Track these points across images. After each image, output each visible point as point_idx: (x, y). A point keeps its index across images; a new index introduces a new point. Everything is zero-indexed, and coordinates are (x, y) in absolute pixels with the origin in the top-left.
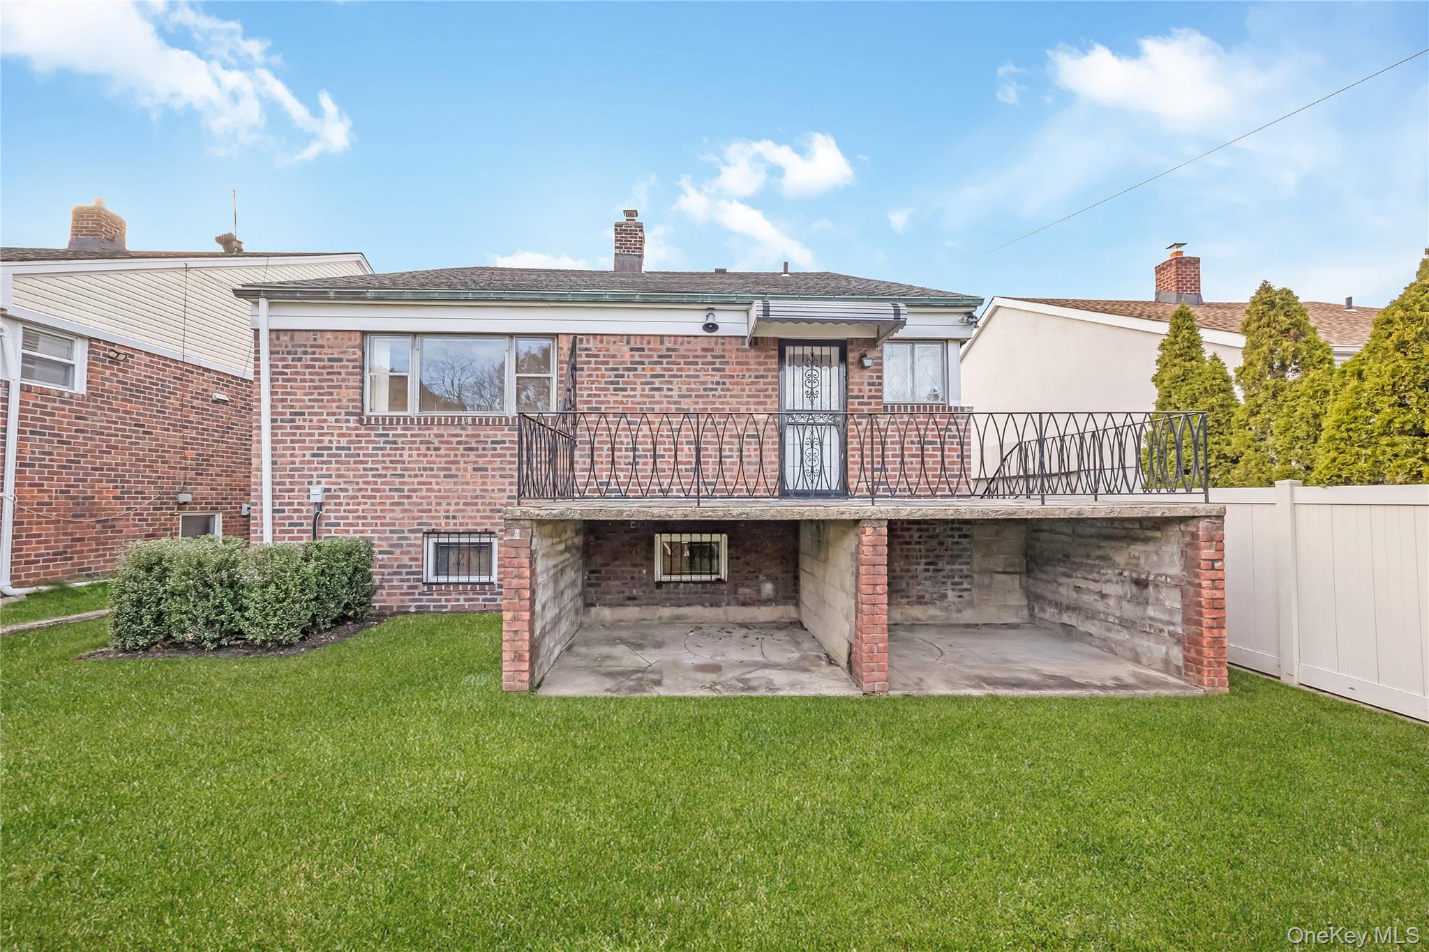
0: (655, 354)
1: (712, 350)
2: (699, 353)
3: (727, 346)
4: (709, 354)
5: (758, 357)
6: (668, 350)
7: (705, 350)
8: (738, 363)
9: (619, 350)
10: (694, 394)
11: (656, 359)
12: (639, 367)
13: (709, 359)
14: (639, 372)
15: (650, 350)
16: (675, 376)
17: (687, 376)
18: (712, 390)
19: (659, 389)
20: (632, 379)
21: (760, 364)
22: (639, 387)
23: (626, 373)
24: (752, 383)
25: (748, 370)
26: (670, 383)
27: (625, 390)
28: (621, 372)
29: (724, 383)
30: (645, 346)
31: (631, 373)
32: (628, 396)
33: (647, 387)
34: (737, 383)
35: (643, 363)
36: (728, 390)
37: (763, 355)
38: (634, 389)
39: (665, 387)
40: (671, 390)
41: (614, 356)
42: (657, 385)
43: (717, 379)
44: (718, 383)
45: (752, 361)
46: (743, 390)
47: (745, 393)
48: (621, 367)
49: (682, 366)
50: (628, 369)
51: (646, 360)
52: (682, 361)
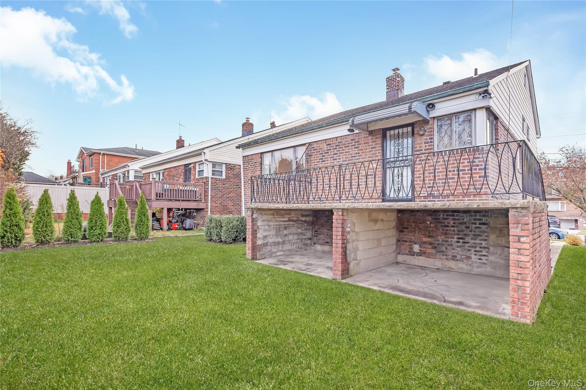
0: (334, 145)
1: (354, 140)
2: (350, 142)
3: (360, 137)
4: (353, 141)
5: (372, 139)
6: (339, 143)
7: (352, 140)
8: (364, 143)
9: (323, 146)
10: (348, 159)
11: (335, 147)
12: (329, 151)
13: (354, 144)
14: (329, 153)
15: (333, 144)
16: (341, 153)
17: (345, 152)
18: (354, 157)
19: (336, 159)
20: (327, 156)
21: (373, 142)
22: (329, 159)
23: (325, 155)
24: (370, 151)
25: (368, 146)
26: (340, 156)
28: (324, 155)
29: (359, 153)
30: (331, 143)
31: (327, 154)
33: (332, 159)
34: (364, 152)
35: (330, 150)
36: (361, 156)
37: (375, 138)
38: (328, 161)
39: (338, 158)
40: (339, 159)
41: (321, 149)
42: (335, 158)
43: (356, 152)
44: (357, 153)
45: (370, 141)
46: (366, 155)
48: (323, 152)
49: (344, 148)
50: (326, 153)
51: (332, 148)
52: (343, 146)
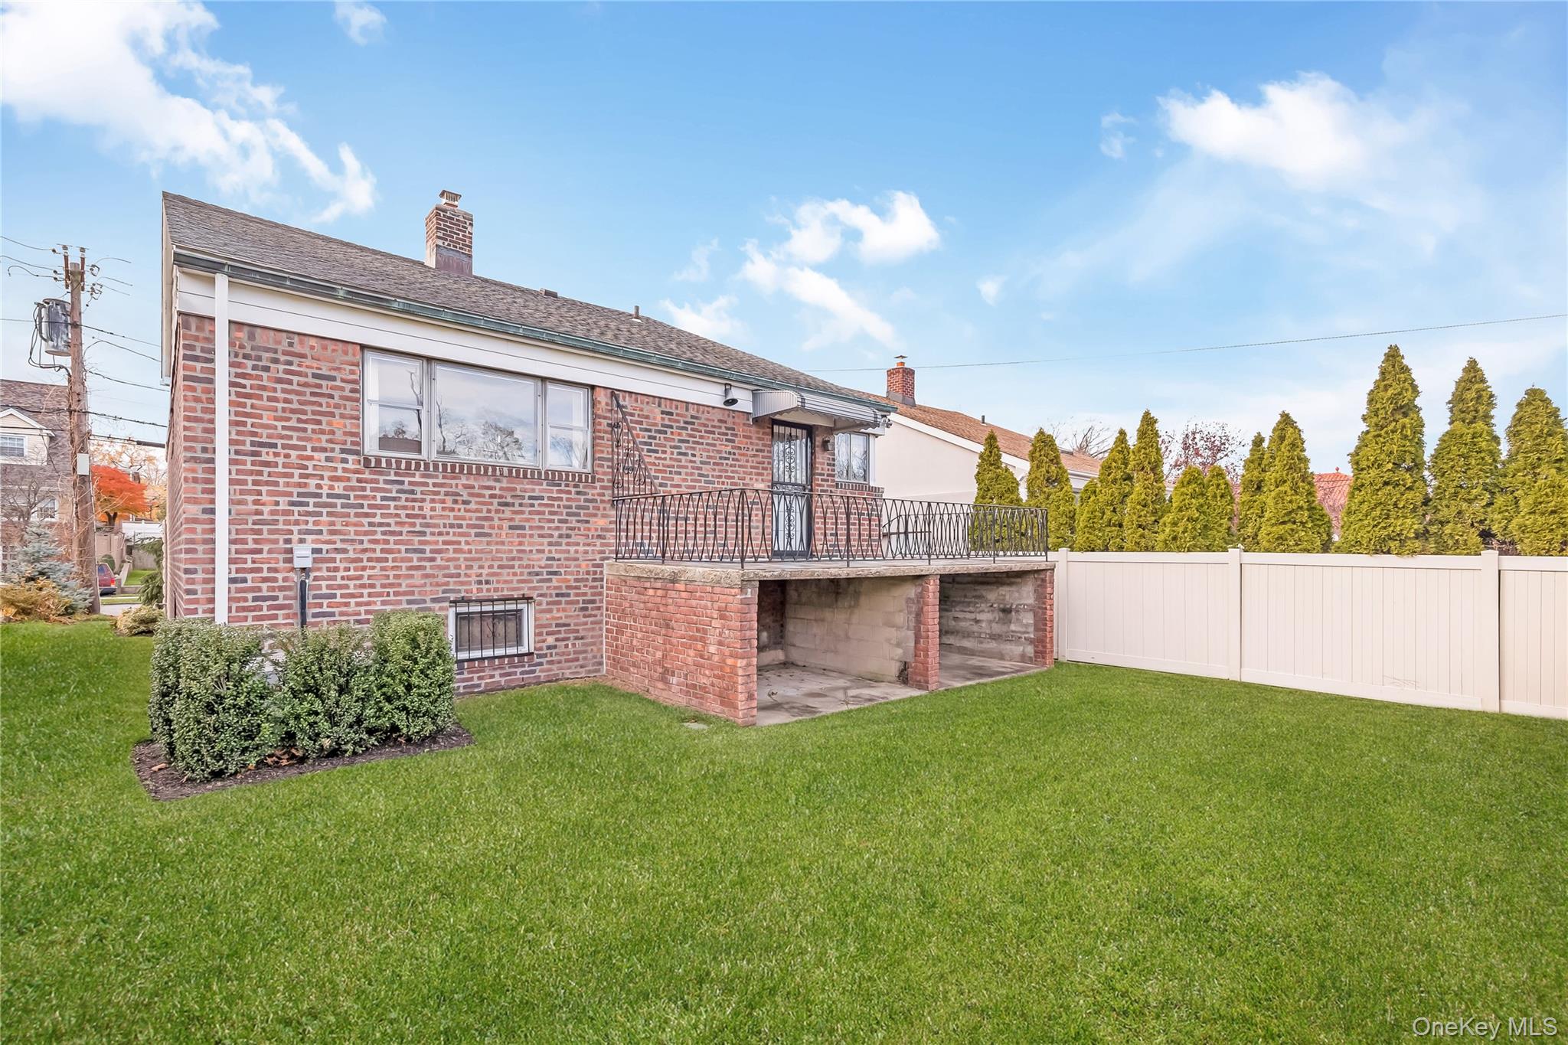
0: (682, 419)
1: (725, 422)
2: (716, 423)
3: (736, 420)
4: (723, 425)
5: (758, 433)
6: (692, 417)
7: (720, 421)
8: (744, 437)
9: (652, 411)
10: (712, 461)
11: (682, 425)
12: (669, 430)
13: (723, 430)
14: (669, 435)
15: (677, 415)
16: (698, 443)
17: (707, 444)
18: (726, 459)
19: (685, 454)
20: (662, 441)
21: (759, 439)
22: (669, 450)
23: (658, 435)
24: (754, 456)
25: (751, 443)
26: (694, 449)
27: (656, 452)
28: (653, 434)
29: (734, 454)
30: (673, 411)
31: (662, 436)
32: (660, 458)
33: (675, 451)
34: (743, 455)
35: (672, 427)
36: (737, 460)
37: (761, 431)
38: (664, 452)
39: (690, 452)
40: (694, 455)
41: (647, 417)
42: (683, 450)
43: (729, 449)
44: (730, 453)
45: (754, 436)
46: (747, 461)
47: (749, 464)
48: (653, 428)
49: (703, 434)
50: (660, 432)
51: (675, 425)
52: (703, 429)
